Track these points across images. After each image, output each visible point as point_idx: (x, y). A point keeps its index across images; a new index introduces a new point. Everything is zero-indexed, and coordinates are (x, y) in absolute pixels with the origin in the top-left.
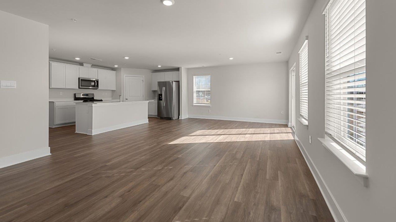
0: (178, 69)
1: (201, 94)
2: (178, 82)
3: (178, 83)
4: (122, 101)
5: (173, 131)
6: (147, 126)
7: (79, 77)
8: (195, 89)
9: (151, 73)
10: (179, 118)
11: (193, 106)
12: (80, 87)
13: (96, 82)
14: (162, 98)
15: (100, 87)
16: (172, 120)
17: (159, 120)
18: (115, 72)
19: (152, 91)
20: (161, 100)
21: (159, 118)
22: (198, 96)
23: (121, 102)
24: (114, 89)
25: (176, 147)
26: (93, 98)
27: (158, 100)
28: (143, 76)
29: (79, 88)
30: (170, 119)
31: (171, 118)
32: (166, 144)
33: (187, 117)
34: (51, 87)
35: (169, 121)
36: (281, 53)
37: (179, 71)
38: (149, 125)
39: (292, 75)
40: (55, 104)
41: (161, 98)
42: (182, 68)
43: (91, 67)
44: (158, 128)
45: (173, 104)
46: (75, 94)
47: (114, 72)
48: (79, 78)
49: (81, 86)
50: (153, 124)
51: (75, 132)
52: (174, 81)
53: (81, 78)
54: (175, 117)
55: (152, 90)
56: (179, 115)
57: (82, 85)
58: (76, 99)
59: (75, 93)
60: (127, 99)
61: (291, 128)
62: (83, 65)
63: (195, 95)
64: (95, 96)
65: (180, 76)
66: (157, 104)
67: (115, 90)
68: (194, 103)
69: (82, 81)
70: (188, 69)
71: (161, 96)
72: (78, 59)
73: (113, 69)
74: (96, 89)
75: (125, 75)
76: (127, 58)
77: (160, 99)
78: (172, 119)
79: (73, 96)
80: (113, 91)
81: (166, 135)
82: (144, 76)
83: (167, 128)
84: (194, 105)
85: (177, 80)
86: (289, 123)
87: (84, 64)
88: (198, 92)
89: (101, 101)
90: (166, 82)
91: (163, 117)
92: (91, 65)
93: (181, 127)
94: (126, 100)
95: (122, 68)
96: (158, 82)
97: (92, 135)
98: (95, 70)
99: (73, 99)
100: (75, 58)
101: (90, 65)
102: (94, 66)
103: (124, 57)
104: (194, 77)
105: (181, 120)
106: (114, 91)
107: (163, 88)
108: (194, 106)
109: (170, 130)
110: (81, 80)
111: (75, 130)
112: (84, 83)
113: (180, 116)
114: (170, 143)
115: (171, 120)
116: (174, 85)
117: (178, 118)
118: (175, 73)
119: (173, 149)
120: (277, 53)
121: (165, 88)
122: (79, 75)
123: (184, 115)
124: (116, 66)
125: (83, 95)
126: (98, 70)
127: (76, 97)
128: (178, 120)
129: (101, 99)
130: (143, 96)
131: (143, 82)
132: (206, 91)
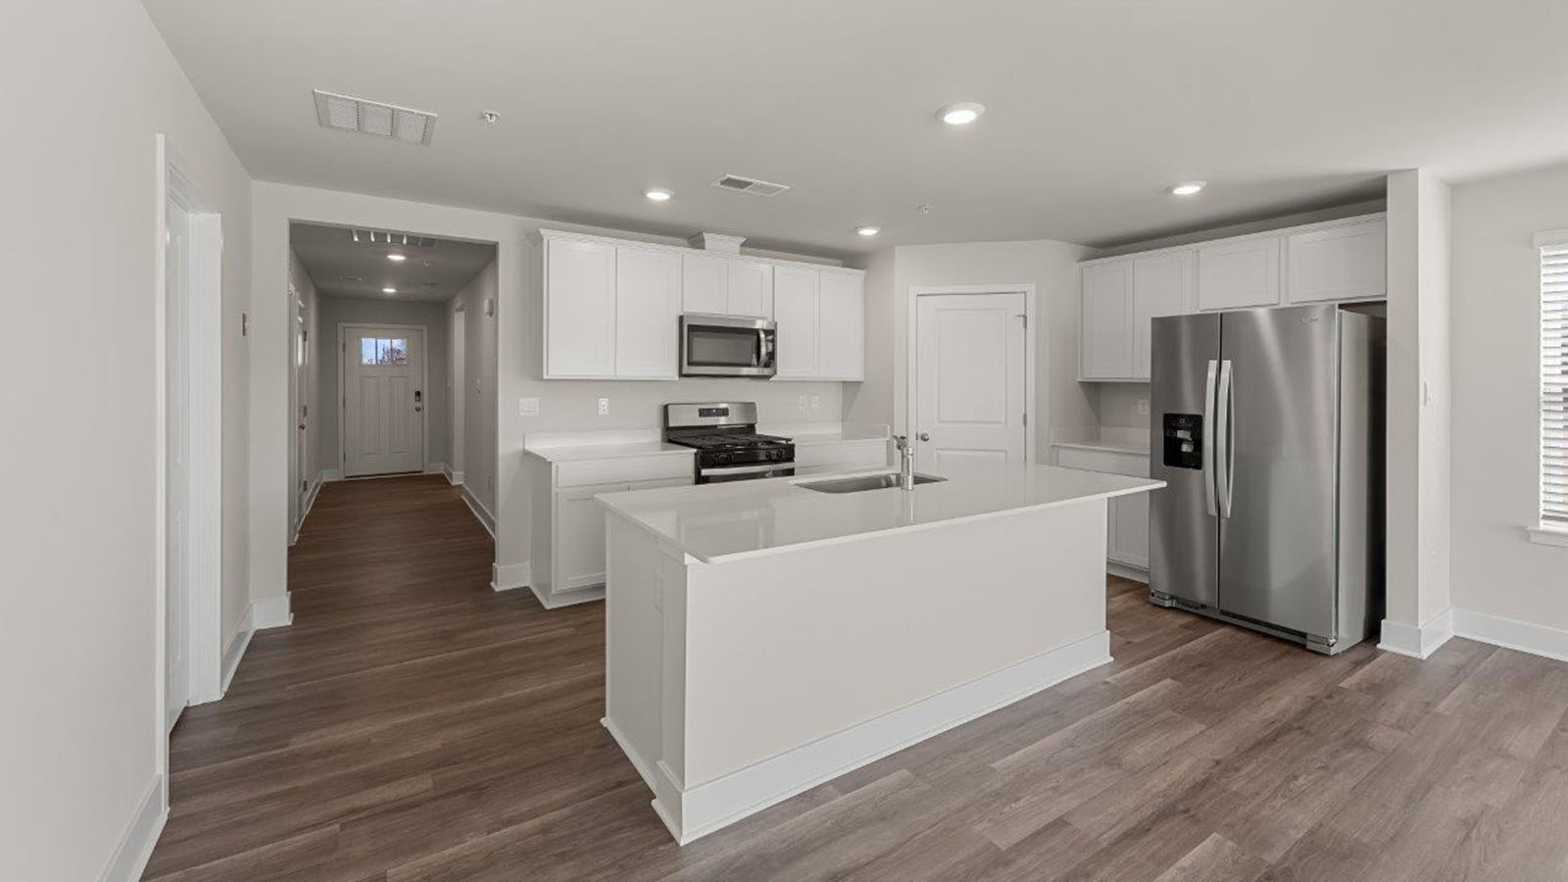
0: (1368, 198)
2: (1370, 313)
7: (682, 314)
9: (1079, 265)
10: (1373, 637)
11: (1525, 534)
12: (687, 370)
13: (762, 336)
14: (1195, 442)
15: (785, 367)
18: (863, 272)
19: (1083, 384)
21: (1168, 603)
24: (854, 373)
26: (751, 430)
27: (1154, 460)
28: (1025, 287)
29: (681, 375)
30: (1287, 636)
31: (1302, 635)
33: (1450, 633)
34: (547, 373)
37: (1384, 209)
40: (557, 471)
41: (1191, 449)
42: (1420, 171)
43: (742, 252)
46: (665, 410)
47: (854, 277)
48: (681, 319)
49: (690, 364)
52: (1341, 306)
53: (690, 319)
54: (1344, 628)
55: (1080, 379)
57: (695, 358)
58: (671, 436)
59: (666, 403)
60: (925, 440)
62: (703, 247)
64: (759, 421)
67: (860, 383)
68: (1542, 511)
69: (693, 333)
70: (1456, 196)
71: (1183, 434)
72: (658, 197)
73: (851, 259)
74: (767, 377)
75: (914, 292)
76: (958, 118)
77: (1179, 453)
79: (656, 418)
80: (850, 387)
82: (1031, 288)
84: (1543, 525)
87: (706, 235)
89: (788, 448)
91: (1205, 606)
92: (743, 240)
94: (920, 442)
95: (897, 247)
96: (1153, 319)
98: (762, 267)
99: (657, 435)
101: (736, 244)
102: (755, 245)
103: (940, 113)
104: (1544, 252)
105: (1403, 658)
106: (858, 384)
107: (1213, 364)
108: (1539, 539)
110: (692, 328)
112: (705, 347)
117: (1359, 638)
118: (1304, 237)
121: (1227, 364)
122: (680, 306)
124: (868, 232)
125: (703, 413)
126: (774, 268)
127: (671, 425)
128: (1376, 654)
129: (788, 440)
130: (1025, 416)
131: (1022, 324)
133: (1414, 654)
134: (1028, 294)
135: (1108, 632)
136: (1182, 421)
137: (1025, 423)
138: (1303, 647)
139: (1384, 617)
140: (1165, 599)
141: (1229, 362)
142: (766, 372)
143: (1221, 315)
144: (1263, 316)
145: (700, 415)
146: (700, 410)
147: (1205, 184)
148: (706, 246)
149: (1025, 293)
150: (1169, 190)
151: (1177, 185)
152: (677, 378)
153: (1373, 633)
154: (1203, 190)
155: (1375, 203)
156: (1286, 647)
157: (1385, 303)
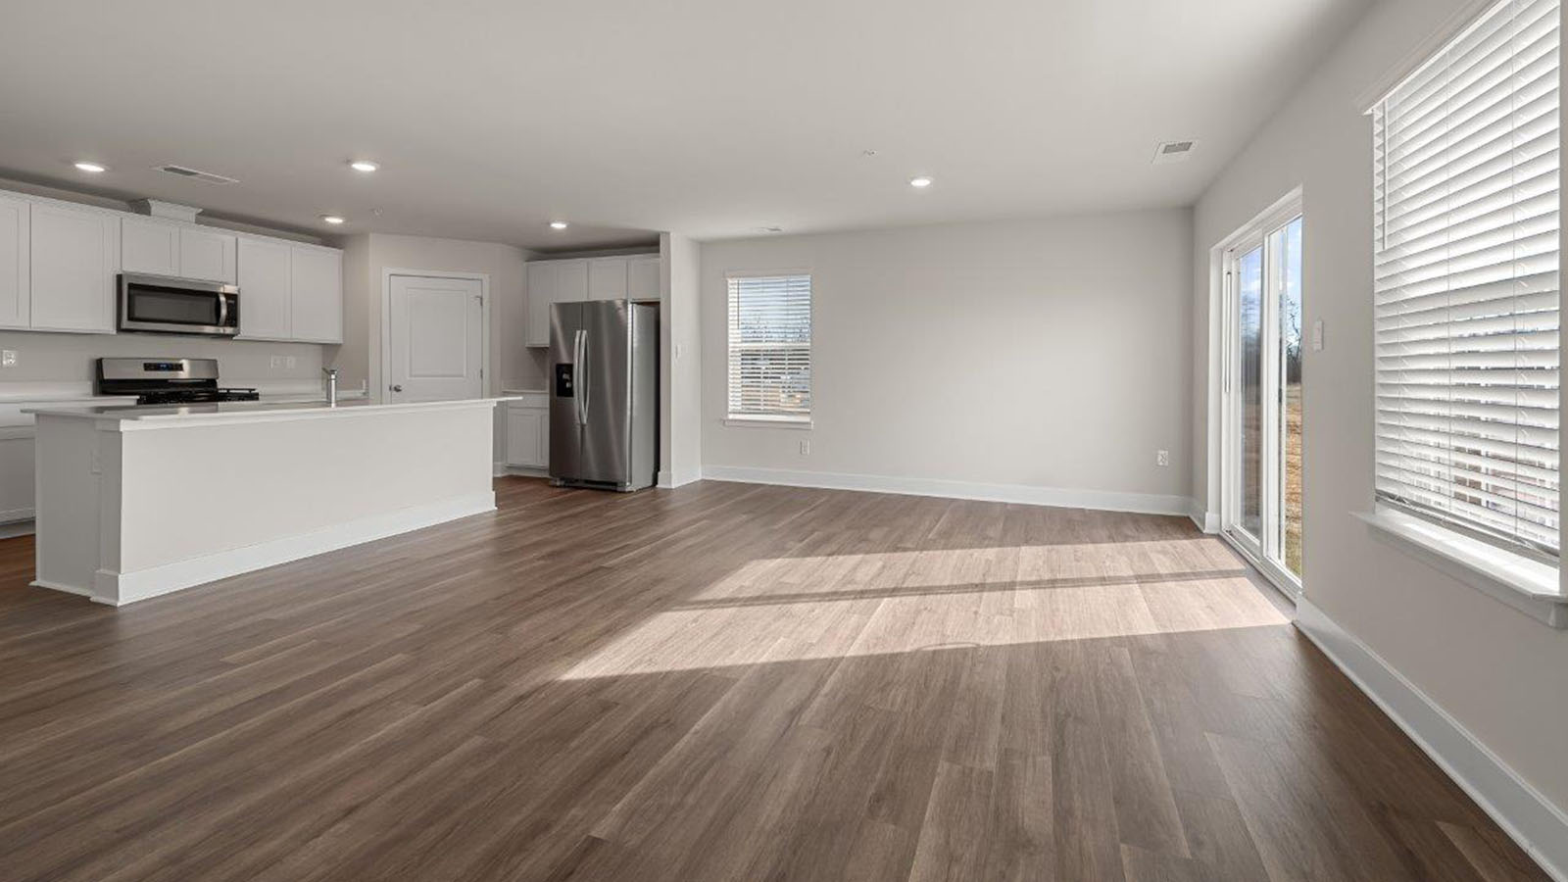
0: (650, 244)
1: (763, 365)
2: (653, 311)
3: (652, 309)
4: (337, 402)
5: (610, 569)
6: (487, 534)
7: (120, 273)
8: (736, 339)
9: (525, 264)
10: (655, 481)
11: (724, 421)
12: (126, 324)
13: (223, 299)
14: (571, 381)
15: (248, 327)
16: (624, 492)
17: (558, 490)
18: (342, 251)
19: (528, 348)
20: (570, 393)
21: (558, 484)
22: (751, 376)
23: (333, 405)
24: (333, 336)
25: (606, 707)
26: (212, 382)
27: (551, 394)
28: (481, 276)
29: (120, 330)
30: (610, 487)
31: (615, 484)
32: (539, 680)
33: (699, 478)
35: (603, 501)
36: (1186, 146)
37: (658, 251)
38: (499, 524)
39: (1225, 273)
41: (568, 385)
42: (673, 235)
43: (198, 222)
44: (537, 545)
45: (629, 413)
46: (99, 363)
47: (330, 256)
48: (119, 278)
49: (130, 319)
50: (517, 519)
51: (33, 584)
52: (633, 303)
53: (130, 275)
54: (637, 478)
55: (527, 345)
56: (657, 468)
57: (134, 315)
58: (106, 386)
59: (99, 356)
60: (397, 389)
61: (1219, 537)
62: (148, 213)
63: (735, 368)
64: (221, 375)
65: (662, 278)
66: (548, 412)
67: (340, 345)
68: (730, 408)
69: (132, 292)
70: (704, 248)
71: (565, 376)
72: (90, 168)
74: (230, 337)
75: (387, 271)
76: (364, 167)
77: (562, 388)
78: (619, 489)
79: (85, 371)
80: (329, 349)
81: (562, 602)
82: (486, 278)
83: (581, 546)
84: (731, 417)
85: (650, 297)
86: (1207, 514)
87: (150, 201)
88: (751, 356)
89: (252, 396)
90: (594, 306)
91: (577, 481)
92: (201, 210)
93: (660, 537)
94: (394, 393)
95: (371, 235)
96: (560, 304)
97: (114, 608)
98: (224, 238)
99: (88, 386)
100: (70, 162)
101: (191, 214)
102: (214, 216)
103: (349, 162)
104: (730, 281)
105: (668, 491)
106: (336, 346)
107: (578, 332)
108: (731, 423)
109: (597, 563)
110: (131, 286)
111: (34, 569)
112: (146, 305)
113: (659, 473)
114: (571, 665)
115: (615, 491)
116: (632, 318)
117: (650, 484)
118: (637, 261)
119: (576, 733)
120: (1168, 149)
121: (585, 332)
122: (118, 266)
123: (683, 470)
124: (334, 221)
125: (148, 367)
126: (237, 240)
127: (106, 377)
128: (656, 490)
129: (250, 390)
130: (482, 371)
131: (479, 304)
132: (787, 353)
133: (668, 487)
134: (484, 282)
135: (494, 491)
136: (562, 368)
137: (482, 376)
140: (557, 481)
142: (229, 330)
144: (602, 305)
145: (146, 370)
146: (145, 365)
147: (566, 224)
148: (152, 213)
149: (481, 280)
150: (549, 224)
151: (554, 222)
152: (115, 332)
153: (655, 478)
154: (567, 227)
155: (654, 248)
157: (658, 303)
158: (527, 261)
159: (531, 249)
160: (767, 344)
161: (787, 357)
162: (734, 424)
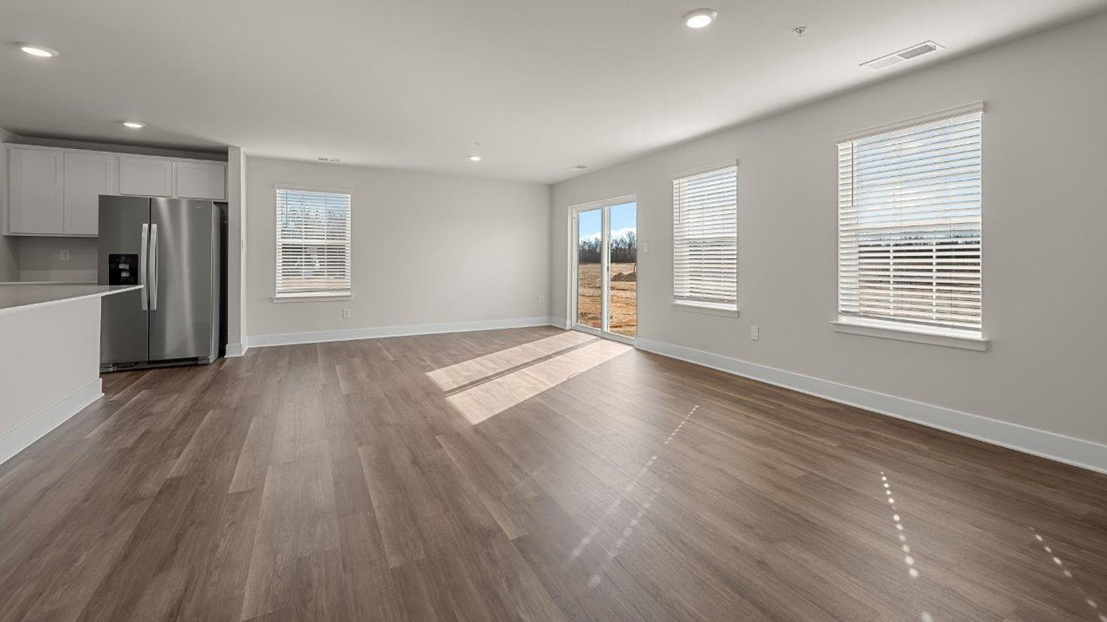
0: (219, 154)
2: (222, 208)
8: (283, 237)
9: (4, 145)
10: (223, 354)
11: (272, 300)
16: (206, 364)
31: (195, 359)
37: (226, 160)
39: (573, 218)
41: (131, 273)
42: (242, 149)
52: (214, 203)
55: (6, 233)
56: (222, 342)
61: (573, 330)
63: (279, 256)
65: (228, 182)
68: (276, 289)
78: (200, 362)
84: (278, 296)
85: (222, 198)
86: (567, 321)
96: (100, 196)
104: (278, 190)
107: (146, 226)
108: (277, 300)
113: (228, 346)
128: (224, 361)
132: (326, 247)
133: (239, 355)
135: (101, 379)
136: (123, 259)
138: (197, 365)
139: (227, 343)
140: (109, 367)
141: (156, 225)
143: (150, 199)
144: (162, 202)
147: (144, 125)
150: (121, 122)
151: (126, 122)
153: (222, 352)
154: (142, 128)
155: (223, 157)
156: (188, 368)
157: (227, 203)
158: (4, 142)
159: (10, 131)
160: (306, 240)
161: (326, 251)
162: (280, 301)
